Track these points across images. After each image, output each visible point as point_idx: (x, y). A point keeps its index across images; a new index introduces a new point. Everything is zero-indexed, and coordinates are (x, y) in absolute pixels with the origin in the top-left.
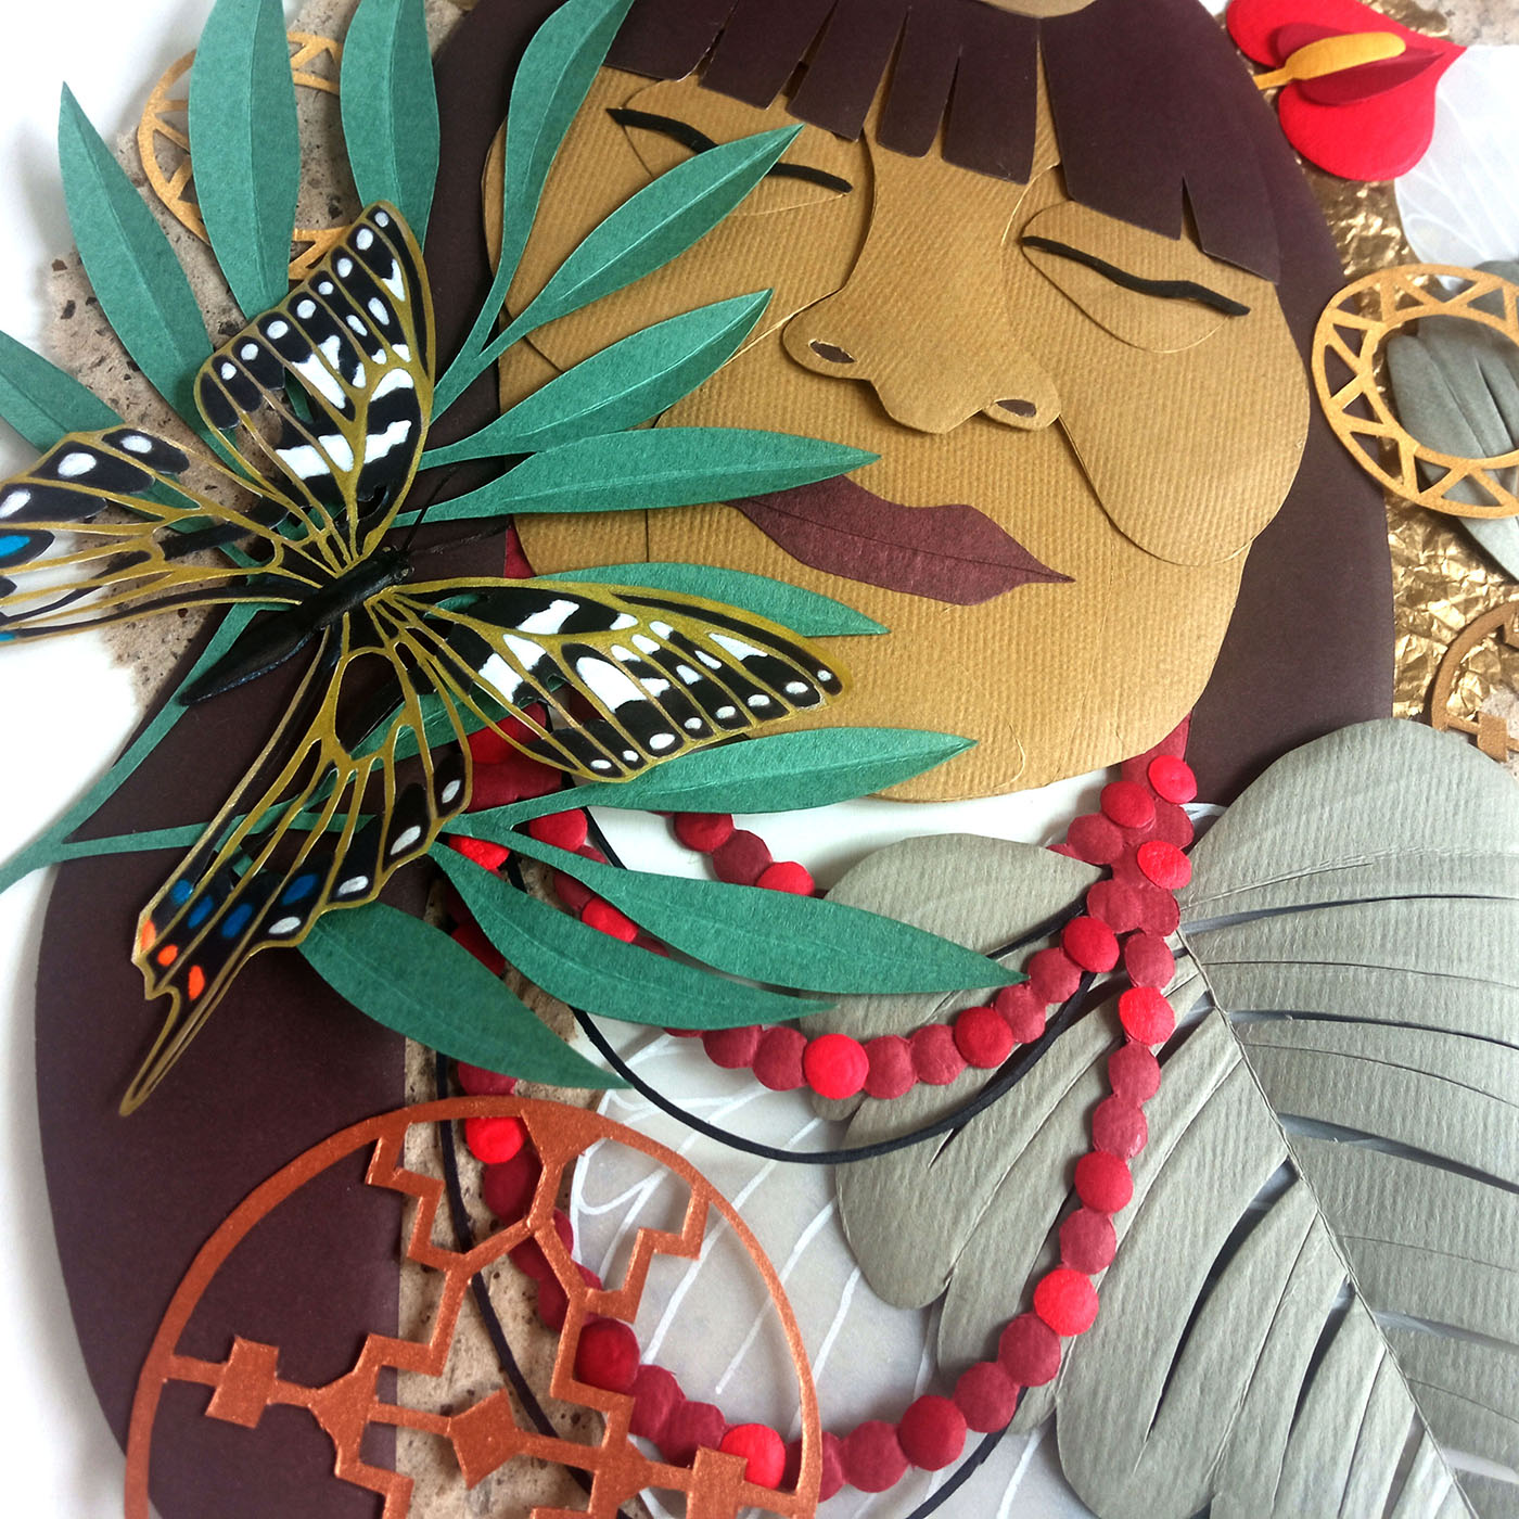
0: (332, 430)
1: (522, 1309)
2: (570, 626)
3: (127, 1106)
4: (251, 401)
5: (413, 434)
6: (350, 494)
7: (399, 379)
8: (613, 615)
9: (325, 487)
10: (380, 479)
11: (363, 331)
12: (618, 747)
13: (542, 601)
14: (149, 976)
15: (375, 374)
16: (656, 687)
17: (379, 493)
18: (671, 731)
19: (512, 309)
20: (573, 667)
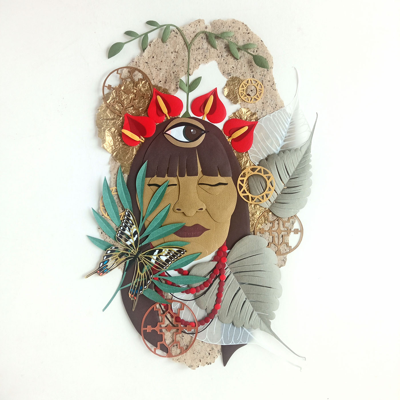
0: (130, 238)
1: (170, 317)
2: (158, 253)
3: (133, 310)
4: (121, 237)
5: (138, 235)
6: (134, 245)
7: (135, 230)
8: (162, 250)
9: (131, 245)
10: (136, 242)
11: (130, 225)
12: (166, 265)
13: (155, 251)
14: (131, 298)
15: (132, 230)
16: (168, 257)
17: (137, 244)
18: (171, 261)
19: (144, 216)
20: (160, 258)
